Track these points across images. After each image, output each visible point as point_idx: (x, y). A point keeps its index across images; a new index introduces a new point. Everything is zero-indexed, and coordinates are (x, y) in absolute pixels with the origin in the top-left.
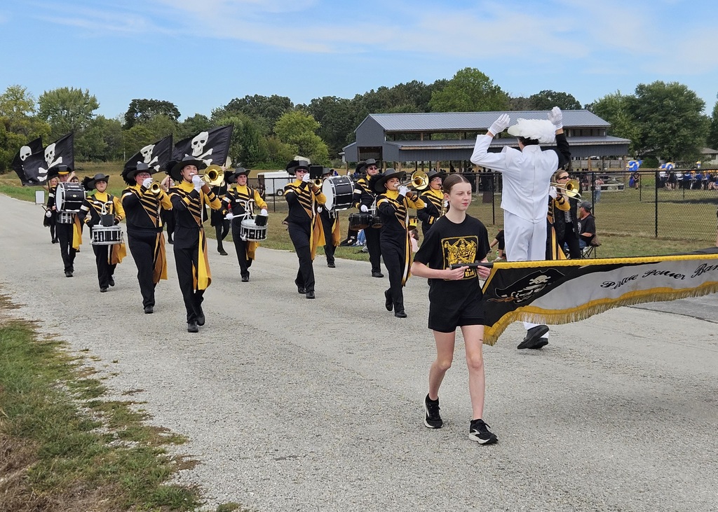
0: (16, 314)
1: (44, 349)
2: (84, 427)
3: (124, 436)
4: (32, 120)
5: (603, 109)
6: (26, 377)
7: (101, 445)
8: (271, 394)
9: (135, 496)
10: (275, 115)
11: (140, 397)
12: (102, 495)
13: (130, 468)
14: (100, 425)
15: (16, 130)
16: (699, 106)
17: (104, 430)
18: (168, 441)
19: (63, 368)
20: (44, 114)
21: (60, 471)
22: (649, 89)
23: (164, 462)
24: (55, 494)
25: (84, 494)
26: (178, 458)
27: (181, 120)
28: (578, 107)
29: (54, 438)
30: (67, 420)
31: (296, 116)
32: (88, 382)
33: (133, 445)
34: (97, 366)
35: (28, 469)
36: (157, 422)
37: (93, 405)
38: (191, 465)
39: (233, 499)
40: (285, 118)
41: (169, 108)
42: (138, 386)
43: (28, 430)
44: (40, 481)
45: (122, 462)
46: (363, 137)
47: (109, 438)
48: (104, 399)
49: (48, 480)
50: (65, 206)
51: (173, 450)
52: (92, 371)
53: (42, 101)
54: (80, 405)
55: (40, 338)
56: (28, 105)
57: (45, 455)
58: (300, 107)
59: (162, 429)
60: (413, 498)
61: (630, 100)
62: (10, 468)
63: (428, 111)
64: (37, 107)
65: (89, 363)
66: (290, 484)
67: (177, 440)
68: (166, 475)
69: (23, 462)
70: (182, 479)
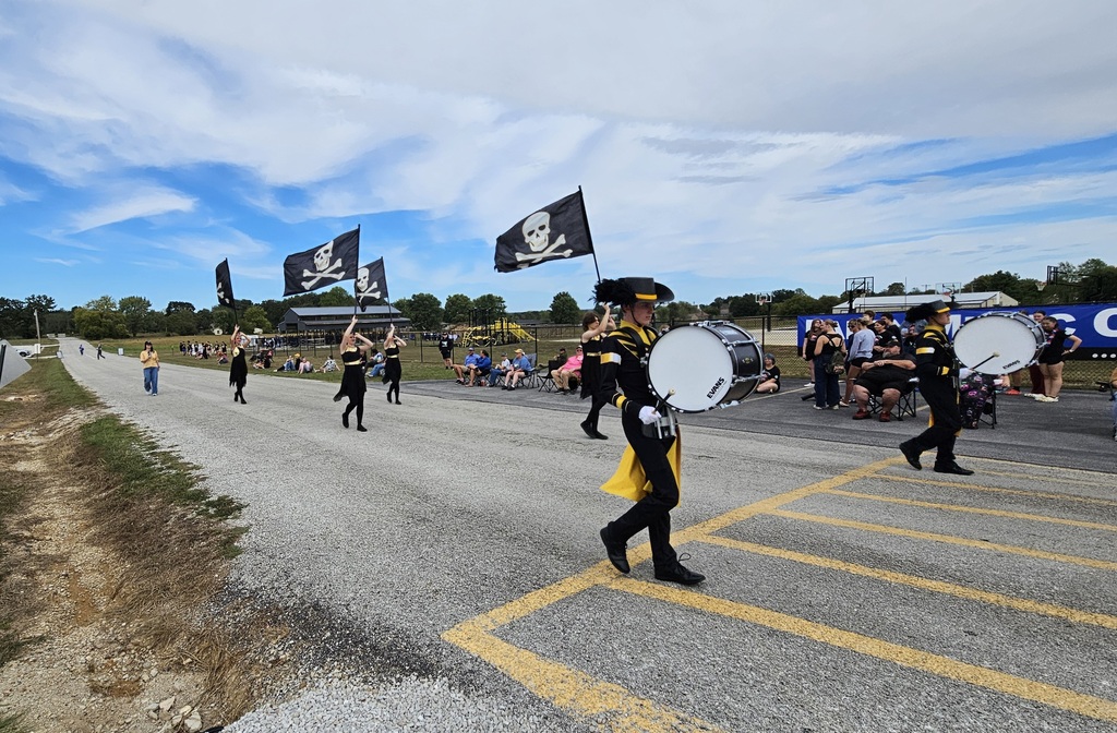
0: (108, 411)
1: (127, 427)
2: (148, 465)
3: (169, 468)
4: (115, 312)
5: (398, 305)
6: (116, 443)
7: (157, 473)
9: (175, 496)
10: (245, 308)
11: (177, 449)
12: (158, 497)
13: (172, 483)
14: (156, 463)
15: (106, 318)
16: (439, 303)
17: (159, 466)
18: (192, 469)
19: (136, 437)
20: (122, 309)
21: (135, 487)
22: (418, 296)
23: (190, 479)
24: (133, 499)
25: (149, 498)
26: (197, 477)
27: (196, 311)
29: (132, 471)
30: (138, 462)
31: (255, 309)
32: (150, 443)
33: (174, 472)
34: (154, 435)
35: (118, 487)
36: (186, 460)
37: (152, 454)
38: (203, 479)
39: (226, 493)
40: (249, 309)
41: (189, 305)
42: (176, 443)
43: (117, 468)
44: (125, 493)
45: (168, 481)
46: (287, 319)
47: (161, 469)
48: (158, 451)
49: (130, 492)
51: (195, 473)
52: (151, 437)
53: (120, 303)
54: (146, 455)
55: (122, 423)
56: (113, 305)
57: (127, 480)
58: (256, 305)
59: (188, 463)
61: (409, 301)
62: (108, 488)
63: (319, 306)
64: (118, 306)
65: (149, 433)
66: (254, 484)
67: (196, 468)
68: (191, 485)
69: (116, 484)
70: (200, 486)
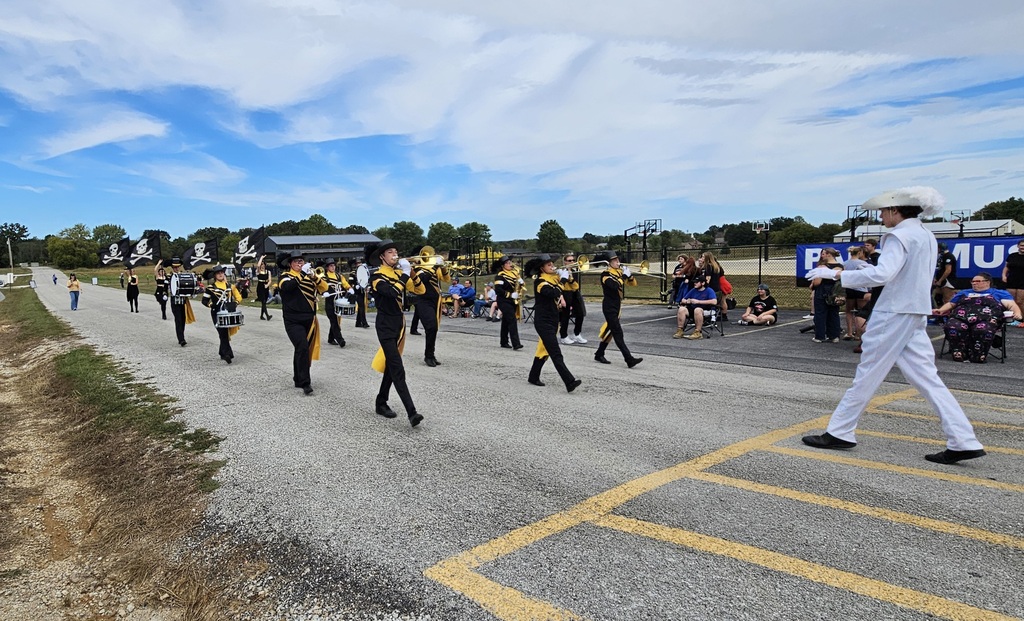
0: (83, 342)
1: (101, 359)
2: (123, 397)
3: (145, 400)
4: (89, 241)
5: (380, 233)
6: (90, 374)
7: (132, 405)
8: (221, 375)
9: (151, 428)
10: (221, 237)
11: (153, 381)
12: (134, 430)
13: (149, 415)
14: (132, 395)
15: (80, 246)
16: (422, 232)
17: (134, 398)
18: (168, 401)
19: (111, 369)
20: (96, 239)
21: (111, 419)
22: (399, 225)
23: (166, 411)
24: (109, 432)
25: (124, 430)
26: (174, 409)
27: (171, 240)
28: (368, 233)
29: (107, 404)
30: (114, 394)
31: (232, 238)
32: (125, 375)
33: (150, 404)
34: (129, 366)
35: (93, 420)
36: (162, 392)
37: (127, 386)
38: (180, 412)
39: (202, 426)
41: (165, 233)
42: (152, 375)
43: (92, 401)
44: (99, 425)
45: (144, 413)
47: (137, 401)
48: (134, 382)
49: (105, 425)
50: (178, 292)
51: (171, 405)
52: (127, 369)
53: (94, 231)
54: (121, 387)
55: (97, 354)
56: (87, 234)
57: (102, 413)
58: (233, 233)
59: (165, 396)
60: (291, 419)
61: (391, 229)
62: (83, 420)
63: (298, 235)
64: (92, 234)
65: (124, 365)
66: (231, 417)
67: (173, 400)
68: (168, 417)
69: (90, 417)
70: (176, 419)
